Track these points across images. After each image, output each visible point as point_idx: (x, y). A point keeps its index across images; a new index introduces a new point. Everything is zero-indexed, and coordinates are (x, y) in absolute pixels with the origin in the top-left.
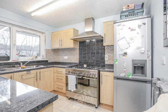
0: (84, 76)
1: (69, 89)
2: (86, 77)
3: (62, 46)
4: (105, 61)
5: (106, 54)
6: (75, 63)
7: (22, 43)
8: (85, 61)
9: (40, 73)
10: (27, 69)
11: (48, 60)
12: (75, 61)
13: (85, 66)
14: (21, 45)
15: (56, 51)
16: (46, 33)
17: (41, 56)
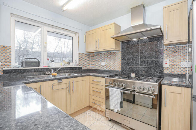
0: (134, 91)
1: (111, 108)
2: (137, 92)
3: (100, 48)
4: (164, 68)
5: (166, 58)
6: (116, 71)
7: (54, 50)
8: (130, 69)
9: (73, 82)
10: (59, 77)
11: (82, 66)
12: (116, 68)
13: (133, 75)
14: (54, 52)
15: (91, 55)
16: (79, 33)
17: (74, 61)
